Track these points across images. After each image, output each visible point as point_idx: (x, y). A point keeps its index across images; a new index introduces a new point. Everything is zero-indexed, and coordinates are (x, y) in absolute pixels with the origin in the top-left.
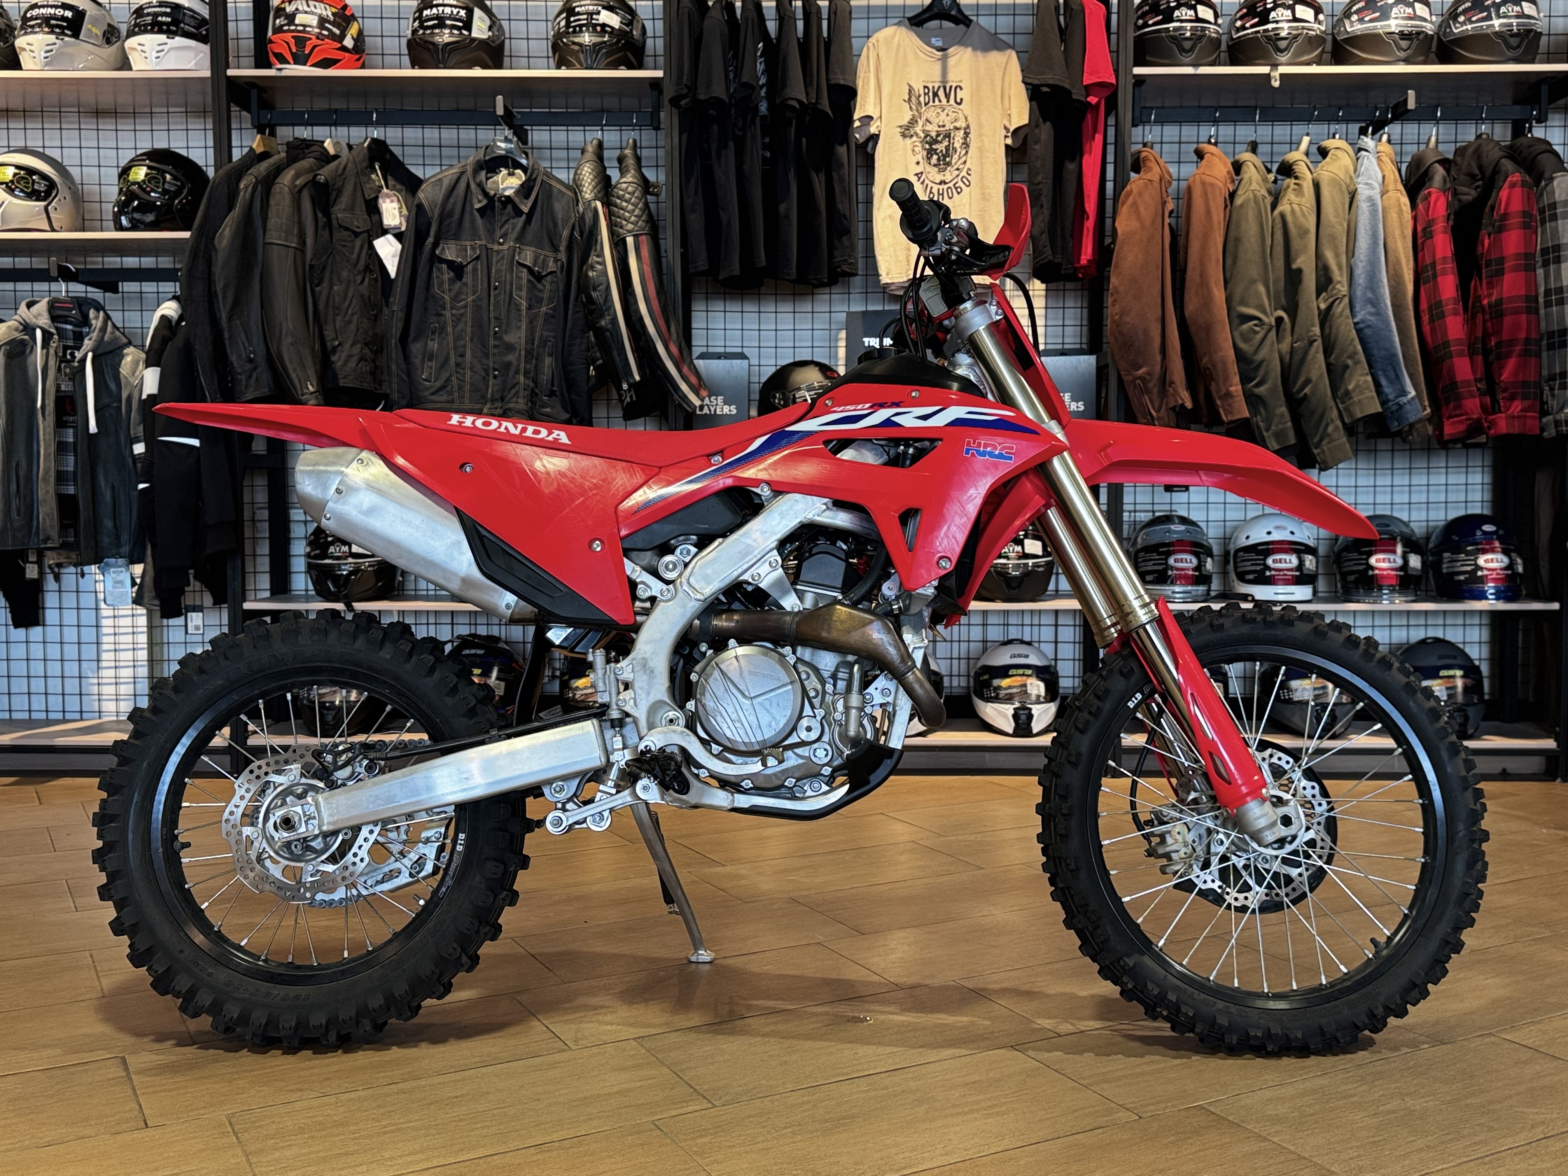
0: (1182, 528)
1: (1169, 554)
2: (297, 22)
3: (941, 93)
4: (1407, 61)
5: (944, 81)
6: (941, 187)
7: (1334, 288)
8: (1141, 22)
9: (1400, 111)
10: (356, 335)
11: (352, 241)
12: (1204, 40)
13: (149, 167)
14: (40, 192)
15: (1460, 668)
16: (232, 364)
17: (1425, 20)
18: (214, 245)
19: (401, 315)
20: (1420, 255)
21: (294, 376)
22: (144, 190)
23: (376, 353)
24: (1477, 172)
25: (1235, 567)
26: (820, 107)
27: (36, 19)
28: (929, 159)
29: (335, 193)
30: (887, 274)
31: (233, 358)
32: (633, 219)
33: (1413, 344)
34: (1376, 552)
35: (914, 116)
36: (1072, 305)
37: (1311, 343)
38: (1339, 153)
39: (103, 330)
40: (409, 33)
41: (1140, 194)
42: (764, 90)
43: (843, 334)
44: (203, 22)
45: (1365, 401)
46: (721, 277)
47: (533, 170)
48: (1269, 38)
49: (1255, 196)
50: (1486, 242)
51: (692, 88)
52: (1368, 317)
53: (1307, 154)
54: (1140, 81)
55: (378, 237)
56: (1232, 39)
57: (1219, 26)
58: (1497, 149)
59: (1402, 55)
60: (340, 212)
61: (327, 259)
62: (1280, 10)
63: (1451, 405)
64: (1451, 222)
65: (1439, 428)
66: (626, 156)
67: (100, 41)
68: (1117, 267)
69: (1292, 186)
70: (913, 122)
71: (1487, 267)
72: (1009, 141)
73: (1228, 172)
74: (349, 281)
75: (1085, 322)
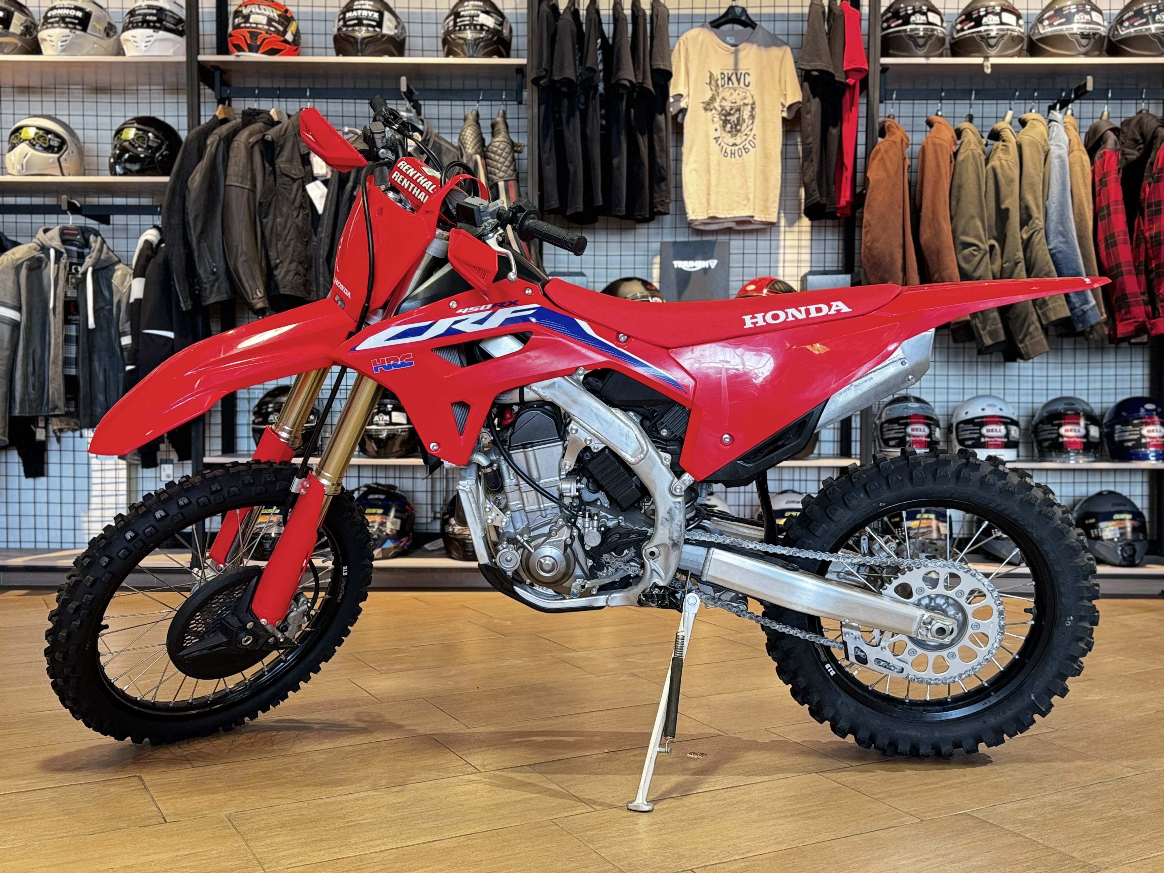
0: (917, 405)
1: (907, 425)
2: (251, 20)
3: (734, 78)
4: (1086, 54)
5: (736, 69)
6: (733, 148)
7: (1033, 223)
8: (885, 25)
9: (1080, 93)
10: (293, 256)
11: (291, 185)
12: (934, 38)
13: (138, 129)
14: (54, 147)
15: (1128, 512)
16: (199, 276)
17: (1099, 24)
18: (187, 187)
19: (327, 240)
20: (1097, 199)
21: (246, 285)
22: (133, 146)
23: (306, 270)
24: (1139, 137)
25: (957, 436)
26: (645, 85)
27: (55, 17)
28: (724, 127)
29: (278, 149)
30: (693, 212)
31: (201, 271)
32: (504, 168)
33: (1093, 266)
34: (1065, 424)
35: (713, 95)
36: (830, 238)
37: (1016, 264)
38: (1035, 122)
39: (101, 250)
40: (335, 31)
41: (886, 151)
42: (601, 74)
43: (657, 259)
44: (180, 21)
45: (1058, 308)
46: (568, 214)
47: (427, 133)
48: (982, 37)
49: (973, 153)
50: (1148, 190)
51: (549, 72)
52: (1059, 245)
53: (1011, 123)
54: (885, 69)
55: (309, 183)
56: (953, 38)
57: (944, 28)
58: (1154, 120)
59: (1083, 50)
60: (282, 163)
61: (272, 198)
62: (990, 16)
63: (1123, 311)
64: (1121, 175)
65: (1114, 328)
66: (497, 123)
67: (103, 34)
68: (869, 206)
69: (1001, 147)
70: (713, 99)
71: (1148, 208)
72: (785, 114)
73: (952, 137)
74: (288, 215)
75: (840, 251)
